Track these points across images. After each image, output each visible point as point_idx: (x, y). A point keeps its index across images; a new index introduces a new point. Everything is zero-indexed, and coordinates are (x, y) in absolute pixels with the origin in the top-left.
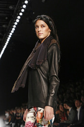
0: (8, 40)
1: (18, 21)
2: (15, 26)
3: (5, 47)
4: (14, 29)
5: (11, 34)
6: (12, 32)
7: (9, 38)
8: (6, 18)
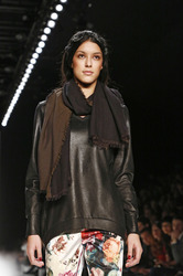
0: (29, 71)
1: (51, 24)
2: (44, 38)
3: (21, 87)
4: (42, 45)
5: (35, 56)
6: (39, 50)
7: (31, 67)
8: (25, 18)
